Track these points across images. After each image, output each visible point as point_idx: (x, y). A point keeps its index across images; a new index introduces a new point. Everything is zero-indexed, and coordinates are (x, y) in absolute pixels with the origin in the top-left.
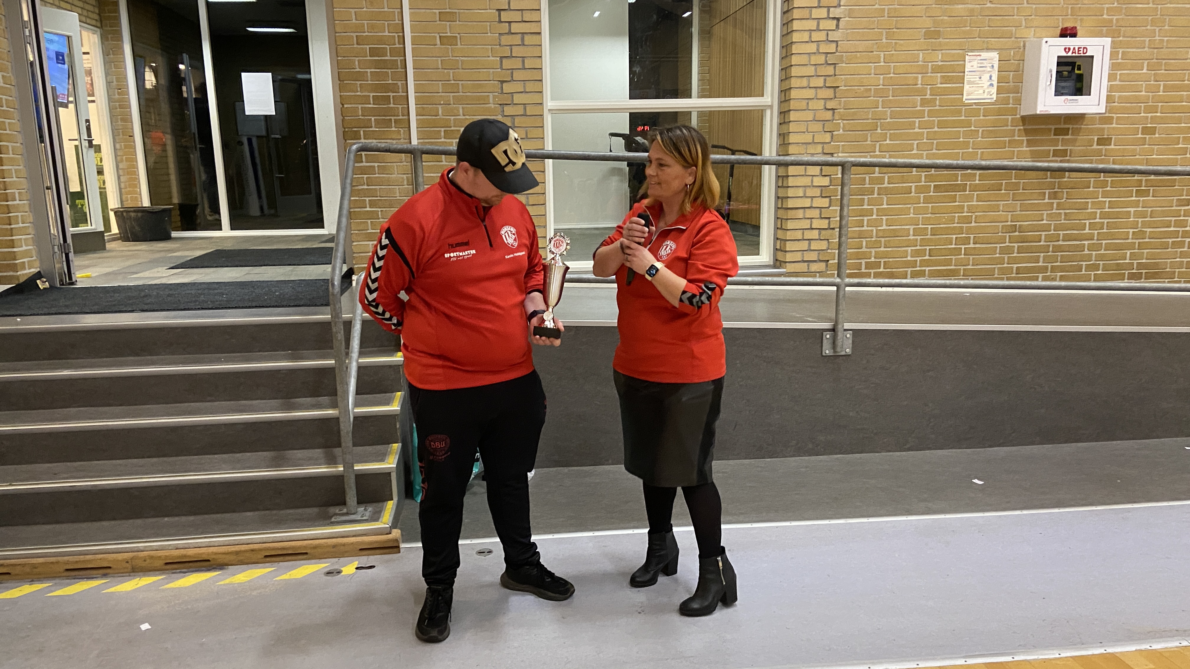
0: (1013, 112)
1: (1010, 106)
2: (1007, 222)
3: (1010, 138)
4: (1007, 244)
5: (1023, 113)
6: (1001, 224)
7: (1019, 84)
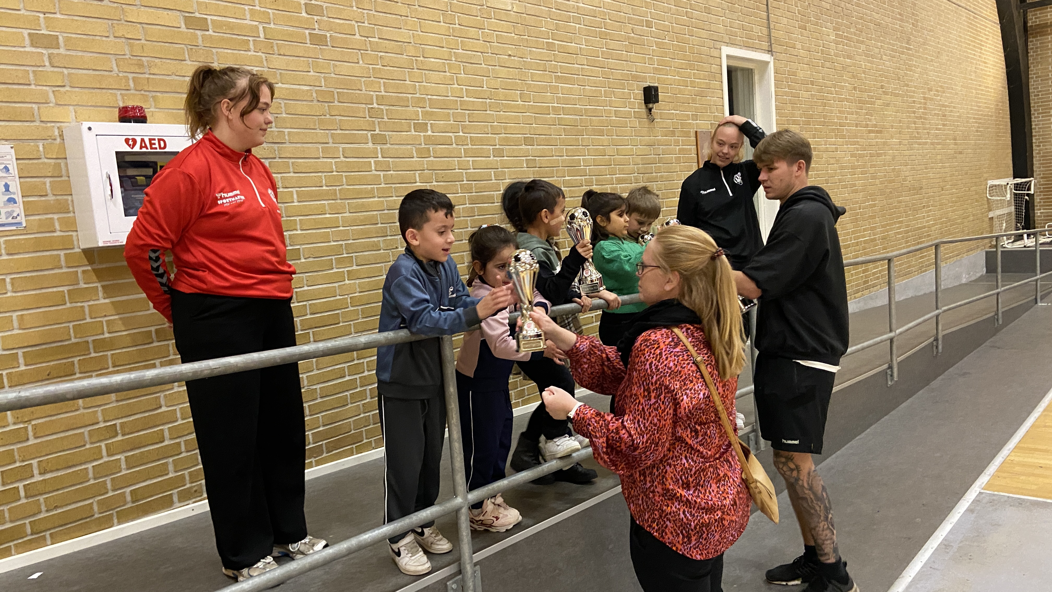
0: (67, 243)
1: (58, 234)
2: (98, 423)
3: (71, 288)
4: (106, 459)
5: (85, 245)
6: (86, 430)
7: (66, 197)
